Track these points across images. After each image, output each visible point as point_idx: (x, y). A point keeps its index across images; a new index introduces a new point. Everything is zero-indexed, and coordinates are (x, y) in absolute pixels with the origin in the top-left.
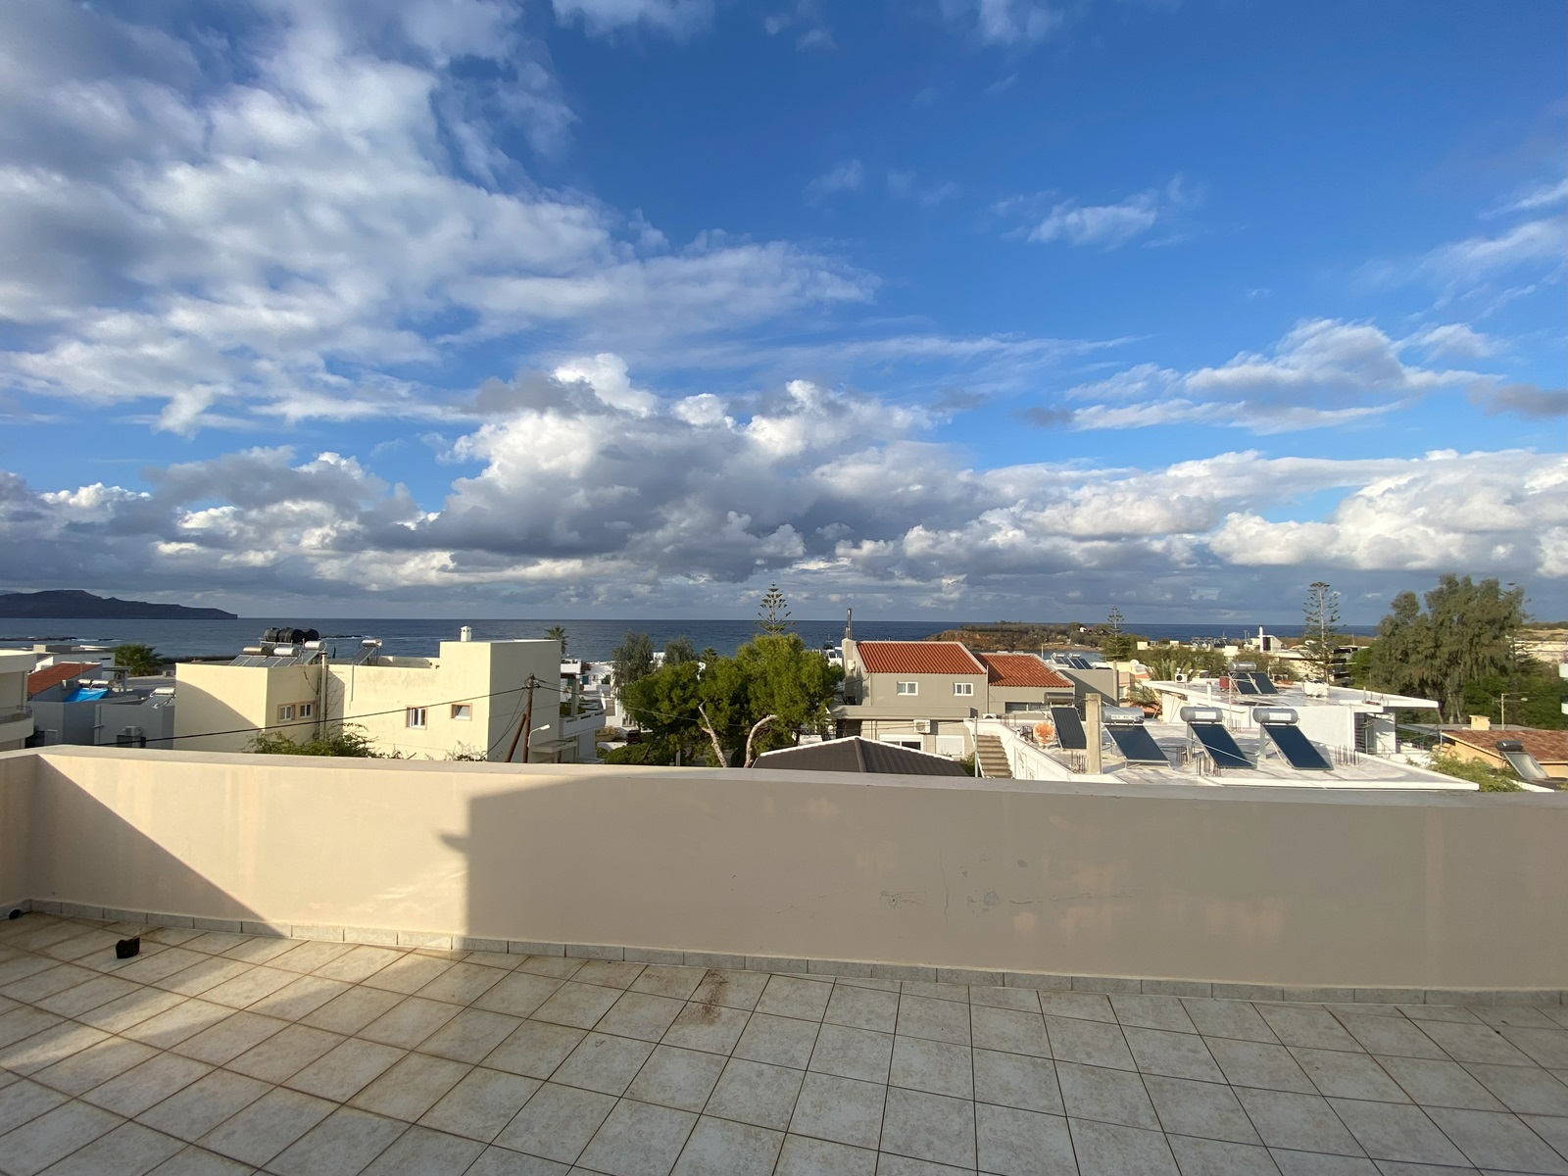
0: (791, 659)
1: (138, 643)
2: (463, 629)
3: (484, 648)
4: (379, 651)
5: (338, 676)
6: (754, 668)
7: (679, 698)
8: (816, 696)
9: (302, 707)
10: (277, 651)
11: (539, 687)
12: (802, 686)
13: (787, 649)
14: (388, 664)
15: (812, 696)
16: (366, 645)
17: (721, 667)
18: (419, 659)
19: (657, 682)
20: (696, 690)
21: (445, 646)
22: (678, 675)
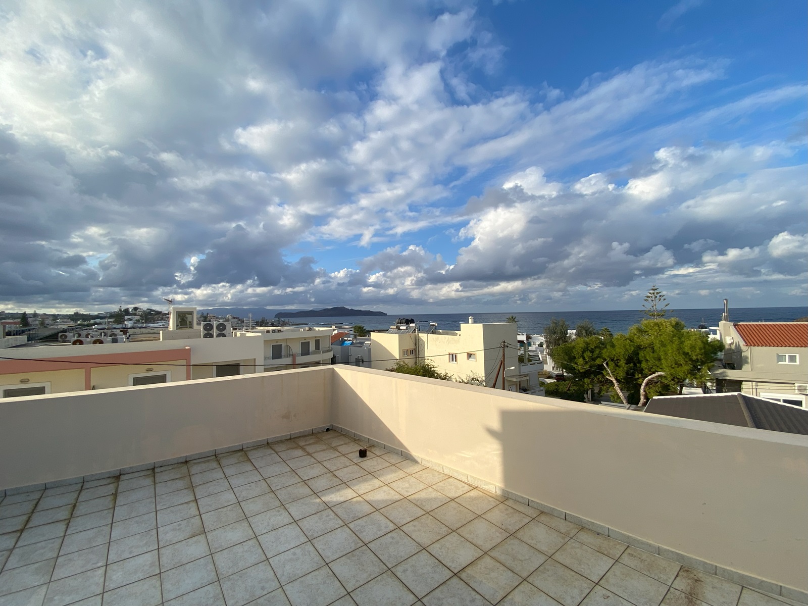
0: (674, 336)
1: (360, 325)
2: (470, 317)
3: (480, 327)
4: (436, 328)
5: (422, 338)
6: (645, 340)
7: (589, 357)
8: (698, 362)
9: (411, 351)
10: (401, 328)
11: (507, 347)
13: (670, 329)
14: (440, 334)
15: (694, 362)
16: (431, 325)
17: (618, 339)
18: (452, 331)
19: (574, 347)
20: (600, 353)
21: (463, 326)
22: (587, 344)
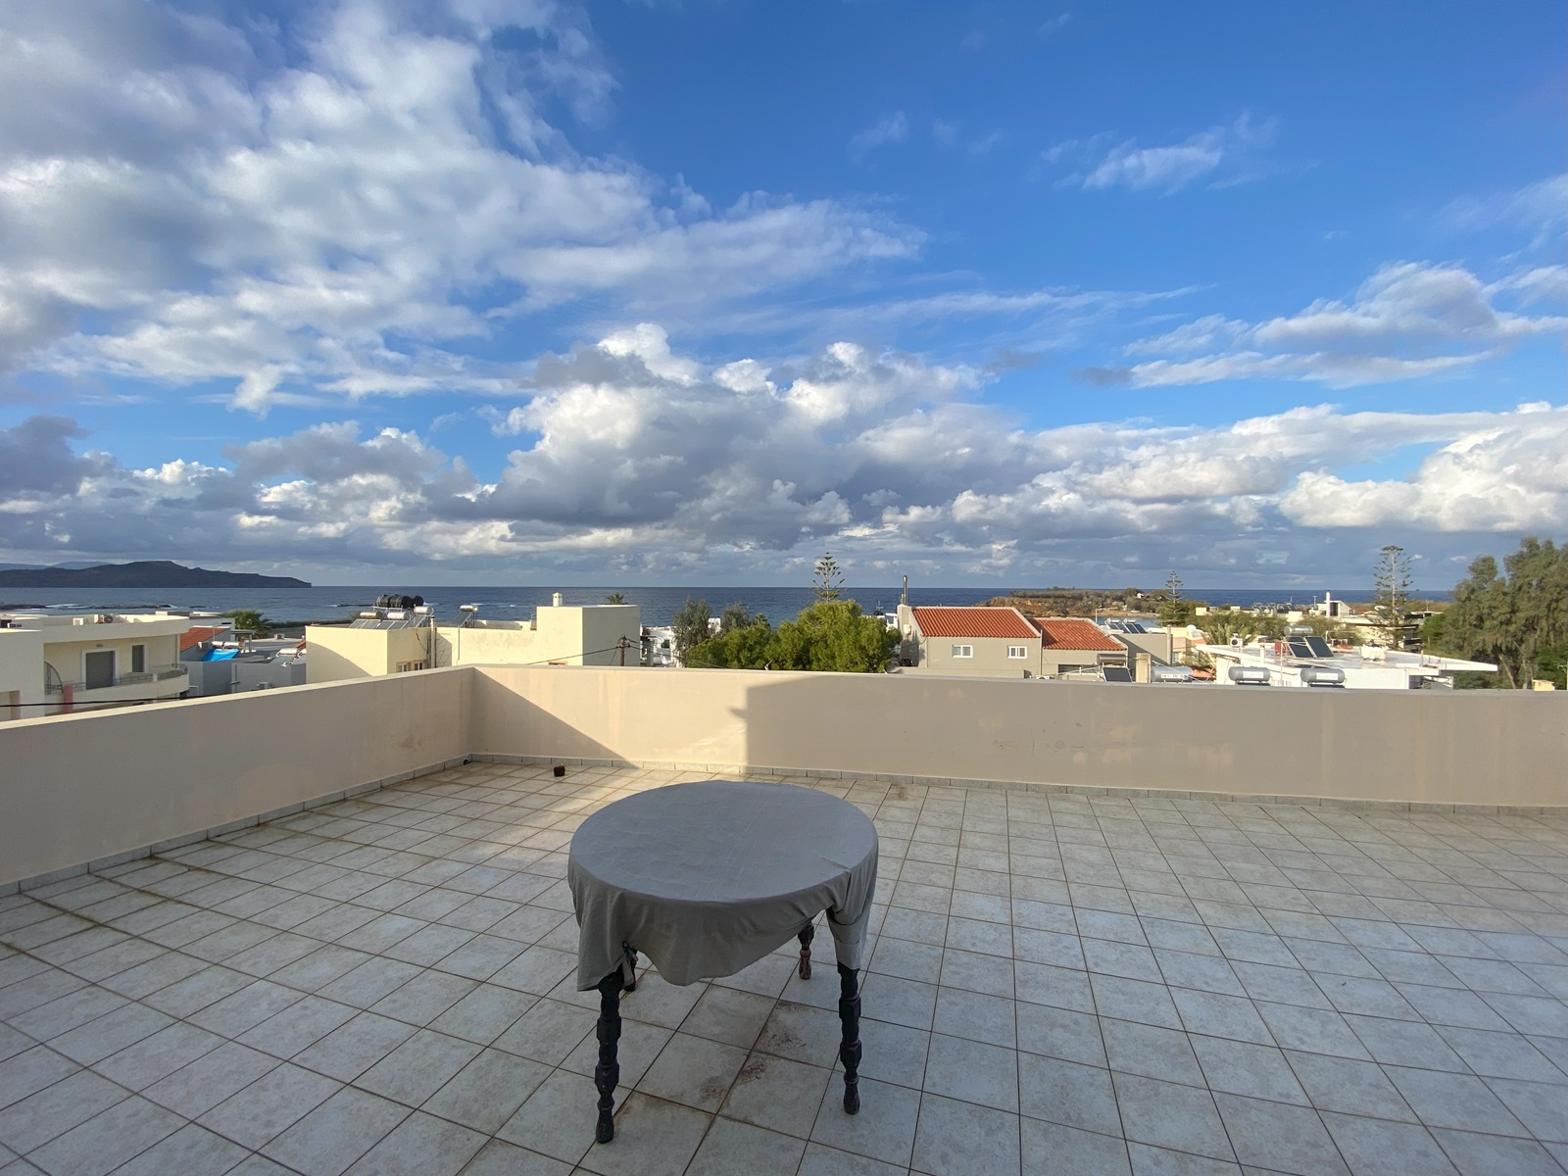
0: (851, 624)
2: (554, 595)
3: (576, 613)
4: (476, 616)
5: (446, 637)
6: (815, 631)
7: (747, 658)
8: (875, 658)
9: (416, 665)
10: (391, 615)
11: (629, 646)
12: (863, 648)
13: (846, 614)
14: (482, 627)
15: (871, 658)
16: (464, 610)
17: (784, 631)
18: (510, 623)
19: (726, 644)
20: (761, 652)
21: (541, 610)
22: (745, 638)
